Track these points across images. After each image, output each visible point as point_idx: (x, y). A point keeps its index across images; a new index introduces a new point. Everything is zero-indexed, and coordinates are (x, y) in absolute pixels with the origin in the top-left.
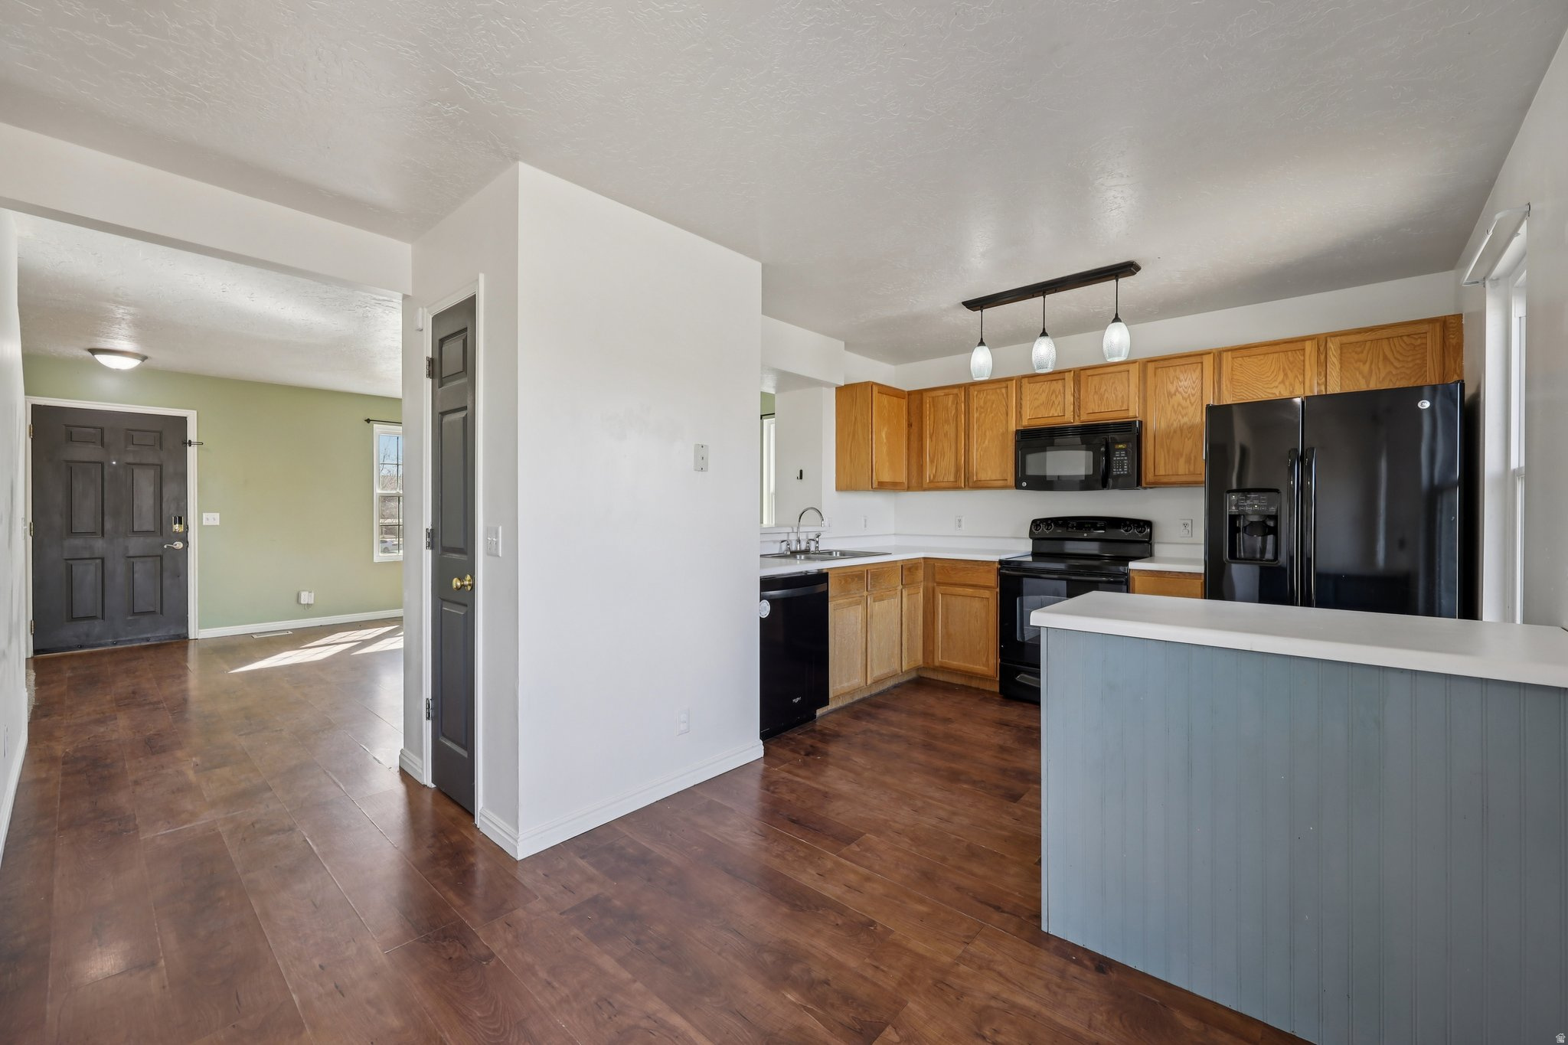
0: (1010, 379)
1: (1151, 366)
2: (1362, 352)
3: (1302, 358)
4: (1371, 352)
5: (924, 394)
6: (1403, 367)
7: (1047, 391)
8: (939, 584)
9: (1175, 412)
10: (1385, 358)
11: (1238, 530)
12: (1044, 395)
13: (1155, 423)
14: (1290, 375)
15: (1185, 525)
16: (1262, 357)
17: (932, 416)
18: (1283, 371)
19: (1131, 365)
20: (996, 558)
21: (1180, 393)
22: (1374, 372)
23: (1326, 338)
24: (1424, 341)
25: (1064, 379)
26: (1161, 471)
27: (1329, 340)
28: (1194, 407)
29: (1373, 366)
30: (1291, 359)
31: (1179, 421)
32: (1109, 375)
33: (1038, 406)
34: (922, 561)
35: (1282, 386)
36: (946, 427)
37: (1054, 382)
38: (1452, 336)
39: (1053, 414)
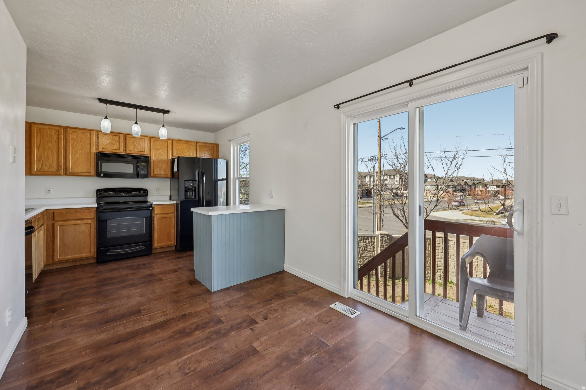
0: (92, 130)
1: (152, 139)
2: (203, 148)
3: (192, 146)
5: (32, 125)
7: (111, 139)
9: (160, 155)
10: (207, 151)
11: (186, 191)
13: (154, 158)
14: (189, 150)
15: (157, 190)
16: (183, 144)
19: (145, 137)
22: (205, 153)
23: (197, 142)
24: (213, 148)
25: (119, 136)
26: (156, 173)
30: (189, 146)
31: (161, 158)
32: (138, 139)
33: (107, 144)
34: (45, 211)
35: (187, 153)
36: (50, 145)
37: (114, 136)
38: (216, 148)
39: (114, 148)
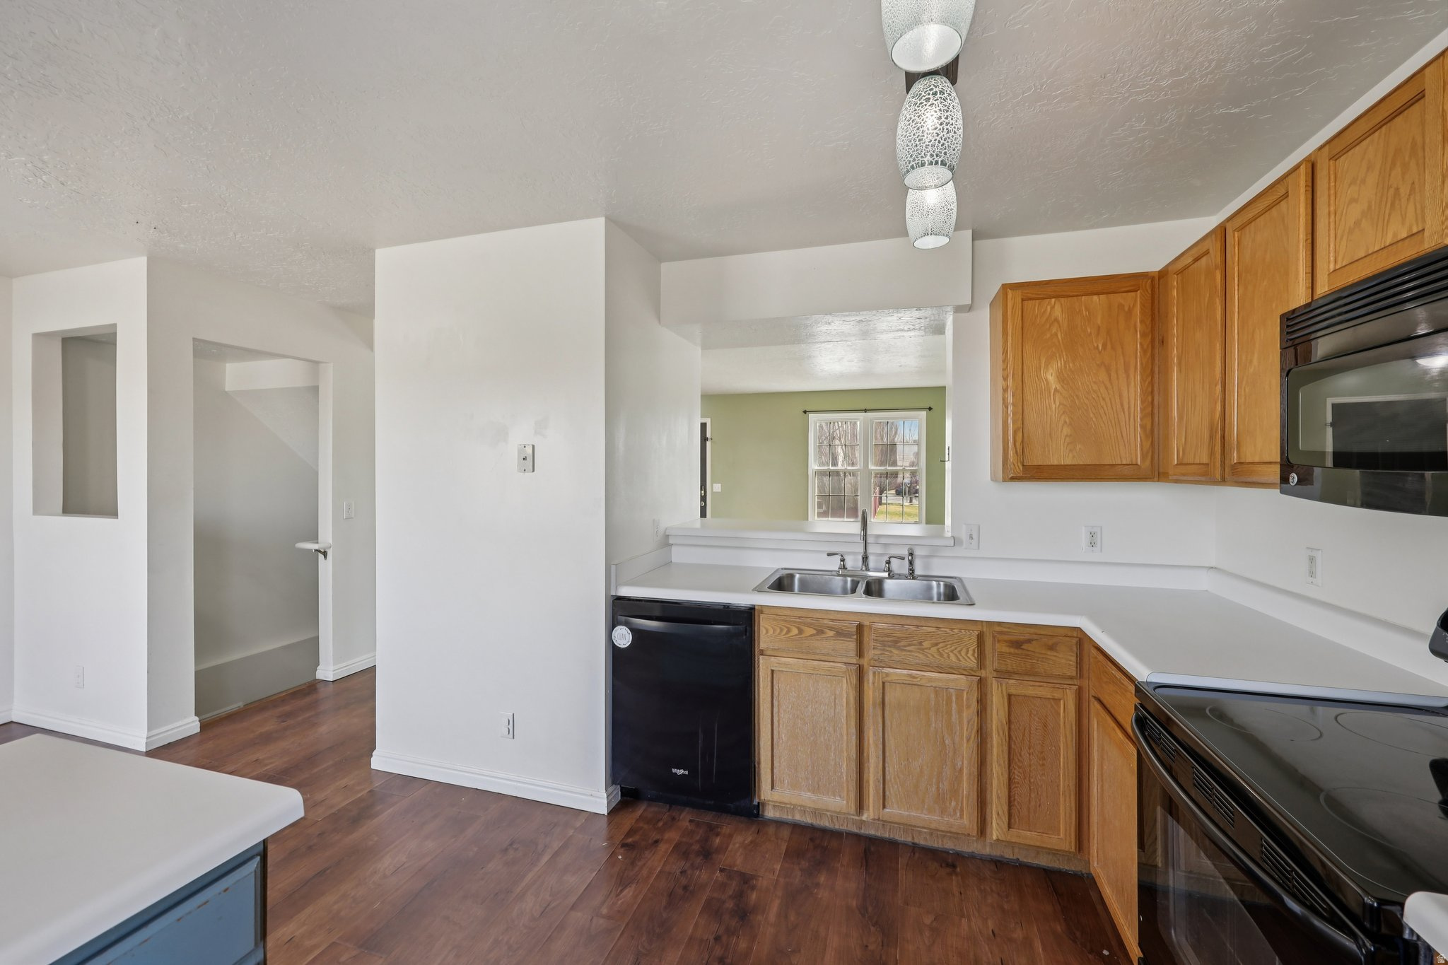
0: (1296, 167)
7: (1379, 161)
8: (1094, 695)
12: (1372, 179)
33: (1357, 223)
34: (1074, 635)
36: (1198, 335)
39: (1395, 235)
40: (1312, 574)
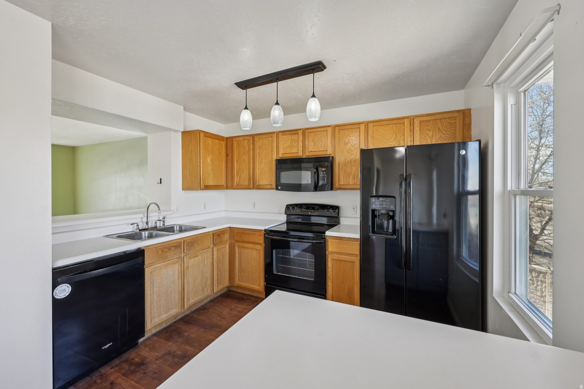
0: (273, 133)
1: (337, 129)
2: (429, 126)
3: (403, 127)
4: (433, 125)
5: (233, 139)
6: (446, 134)
7: (290, 139)
8: (237, 241)
9: (348, 153)
10: (439, 129)
11: (375, 216)
12: (289, 142)
13: (339, 159)
14: (398, 136)
15: (354, 208)
16: (386, 126)
17: (238, 151)
18: (395, 134)
19: (328, 127)
20: (263, 228)
21: (350, 143)
22: (434, 136)
23: (414, 118)
24: (455, 121)
25: (298, 134)
26: (342, 183)
27: (415, 118)
28: (356, 150)
29: (434, 133)
30: (398, 128)
31: (350, 157)
32: (319, 133)
33: (286, 147)
34: (229, 229)
36: (244, 156)
37: (294, 135)
38: (467, 119)
39: (293, 152)
40: (254, 207)
